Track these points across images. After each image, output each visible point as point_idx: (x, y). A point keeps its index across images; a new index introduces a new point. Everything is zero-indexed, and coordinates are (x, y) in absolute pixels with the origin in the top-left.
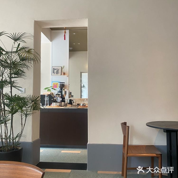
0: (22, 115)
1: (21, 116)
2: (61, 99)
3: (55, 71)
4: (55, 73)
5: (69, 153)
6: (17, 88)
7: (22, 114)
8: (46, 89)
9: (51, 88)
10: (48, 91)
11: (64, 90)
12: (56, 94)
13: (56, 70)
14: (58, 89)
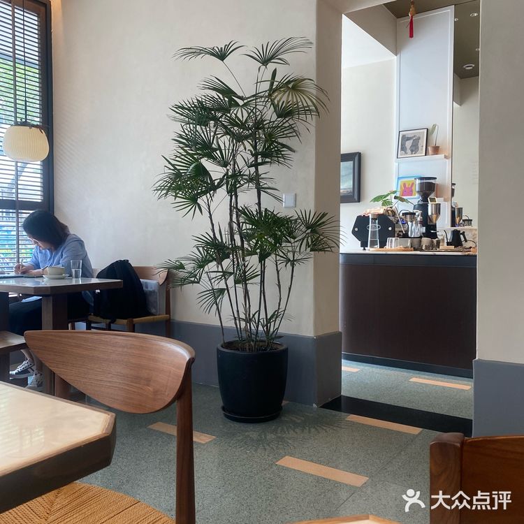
0: (279, 262)
1: (277, 265)
2: (424, 230)
3: (409, 144)
4: (409, 151)
5: (433, 385)
6: (268, 191)
7: (278, 258)
8: (377, 199)
9: (393, 195)
10: (383, 205)
11: (433, 200)
12: (403, 214)
13: (411, 141)
14: (416, 199)
